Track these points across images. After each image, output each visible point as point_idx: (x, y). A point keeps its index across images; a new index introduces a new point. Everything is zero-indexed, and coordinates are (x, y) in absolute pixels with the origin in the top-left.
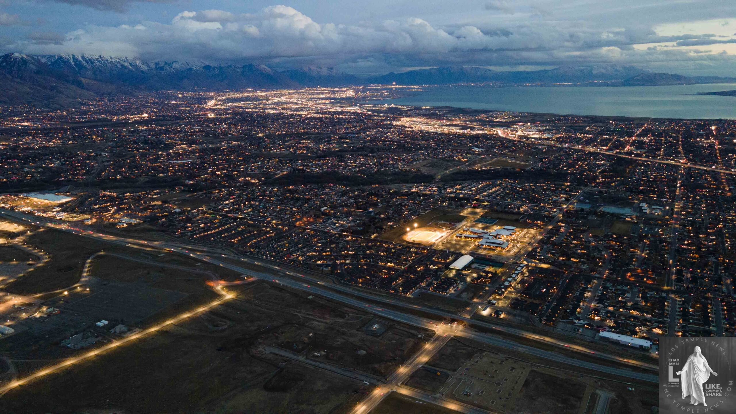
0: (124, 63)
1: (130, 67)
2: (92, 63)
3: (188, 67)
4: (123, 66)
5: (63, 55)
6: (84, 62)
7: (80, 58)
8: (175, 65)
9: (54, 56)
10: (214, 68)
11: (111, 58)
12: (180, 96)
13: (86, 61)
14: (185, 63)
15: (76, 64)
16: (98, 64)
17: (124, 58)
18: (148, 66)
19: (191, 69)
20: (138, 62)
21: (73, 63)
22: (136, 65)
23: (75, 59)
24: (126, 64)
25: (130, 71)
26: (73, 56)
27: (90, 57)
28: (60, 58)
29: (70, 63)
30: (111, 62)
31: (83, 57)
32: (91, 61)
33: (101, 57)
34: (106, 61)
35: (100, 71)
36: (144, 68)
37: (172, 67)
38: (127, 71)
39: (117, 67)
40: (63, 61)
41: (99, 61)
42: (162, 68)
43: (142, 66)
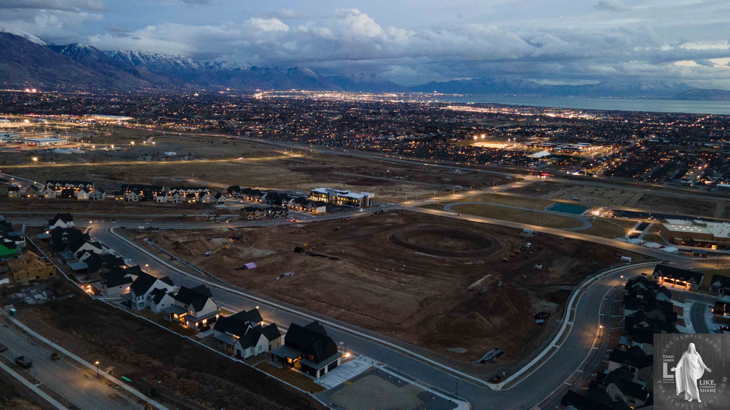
0: (176, 60)
1: (183, 65)
2: (148, 59)
3: (236, 67)
4: (175, 63)
5: (122, 51)
6: (141, 59)
7: (137, 55)
8: (223, 65)
9: (114, 51)
10: (260, 69)
11: (165, 55)
12: (228, 89)
13: (142, 57)
14: (233, 63)
15: (133, 60)
16: (153, 60)
17: (177, 56)
18: (198, 64)
19: (239, 69)
20: (190, 61)
21: (130, 59)
22: (188, 63)
23: (133, 56)
24: (179, 62)
25: (182, 68)
26: (131, 52)
27: (146, 54)
28: (119, 53)
29: (128, 59)
30: (165, 59)
31: (140, 54)
32: (146, 58)
33: (156, 54)
34: (160, 58)
35: (154, 66)
36: (196, 66)
37: (220, 67)
38: (179, 68)
39: (171, 64)
40: (121, 56)
41: (154, 58)
42: (211, 67)
43: (193, 64)
